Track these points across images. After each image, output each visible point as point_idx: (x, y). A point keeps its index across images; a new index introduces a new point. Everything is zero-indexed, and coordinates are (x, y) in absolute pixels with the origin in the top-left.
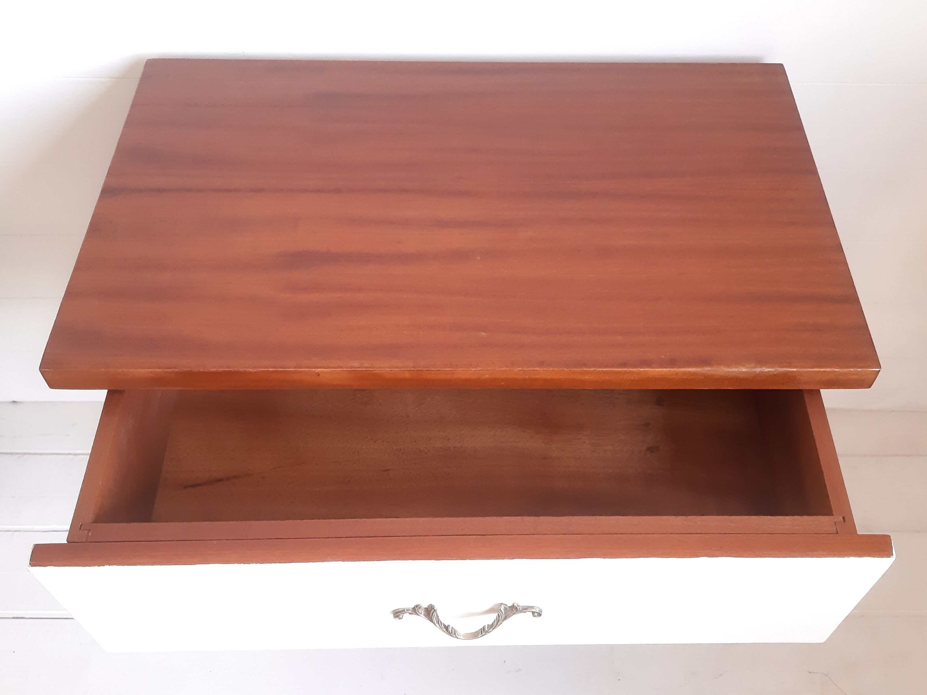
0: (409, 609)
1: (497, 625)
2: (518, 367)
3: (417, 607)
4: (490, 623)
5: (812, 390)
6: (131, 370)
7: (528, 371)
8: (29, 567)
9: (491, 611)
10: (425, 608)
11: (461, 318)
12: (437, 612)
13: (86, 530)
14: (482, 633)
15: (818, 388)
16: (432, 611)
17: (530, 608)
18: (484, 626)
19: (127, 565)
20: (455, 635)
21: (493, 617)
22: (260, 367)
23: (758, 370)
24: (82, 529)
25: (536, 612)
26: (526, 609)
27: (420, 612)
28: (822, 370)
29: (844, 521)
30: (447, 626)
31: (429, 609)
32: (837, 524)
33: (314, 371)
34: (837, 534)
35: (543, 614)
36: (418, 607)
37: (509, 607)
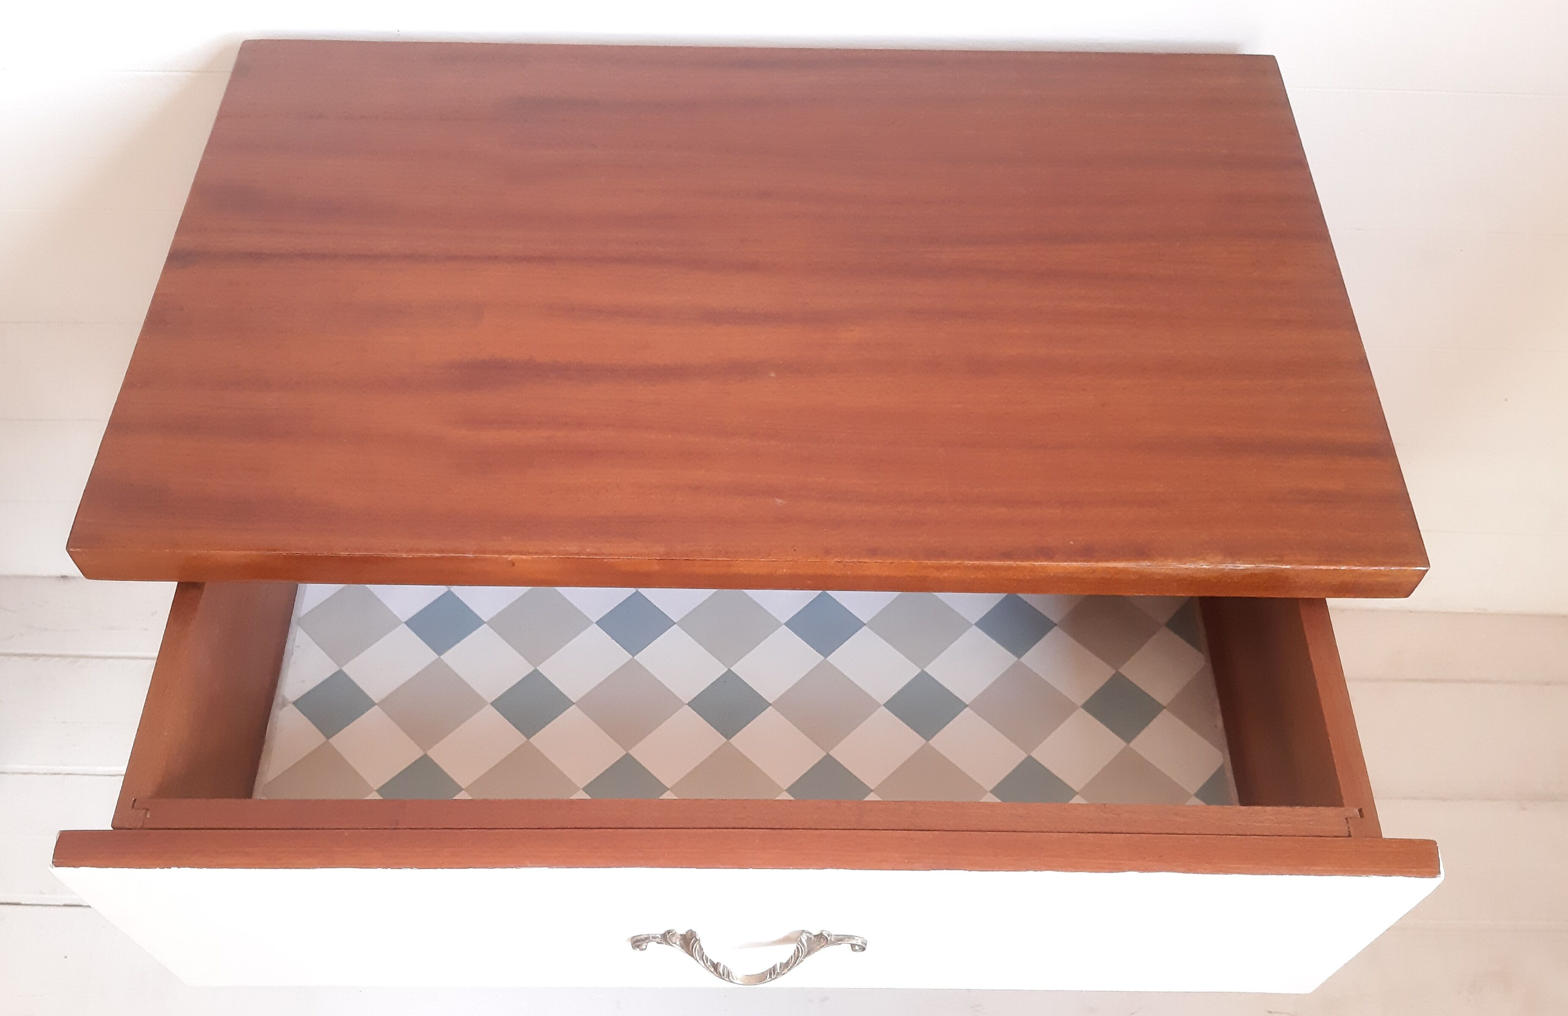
0: (657, 935)
1: (795, 963)
2: (836, 557)
3: (669, 933)
4: (784, 961)
5: (1313, 599)
6: (213, 552)
7: (850, 564)
8: (51, 868)
9: (786, 940)
10: (681, 935)
11: (744, 474)
12: (701, 942)
13: (144, 809)
14: (770, 976)
15: (1323, 597)
16: (692, 941)
17: (849, 938)
18: (774, 967)
19: (207, 868)
20: (729, 978)
21: (789, 950)
22: (419, 551)
23: (1228, 566)
24: (135, 806)
25: (858, 945)
26: (841, 940)
27: (674, 941)
28: (1332, 568)
29: (1362, 816)
30: (716, 964)
31: (687, 937)
32: (1349, 820)
33: (507, 558)
34: (1350, 838)
35: (868, 947)
36: (671, 933)
37: (815, 936)
